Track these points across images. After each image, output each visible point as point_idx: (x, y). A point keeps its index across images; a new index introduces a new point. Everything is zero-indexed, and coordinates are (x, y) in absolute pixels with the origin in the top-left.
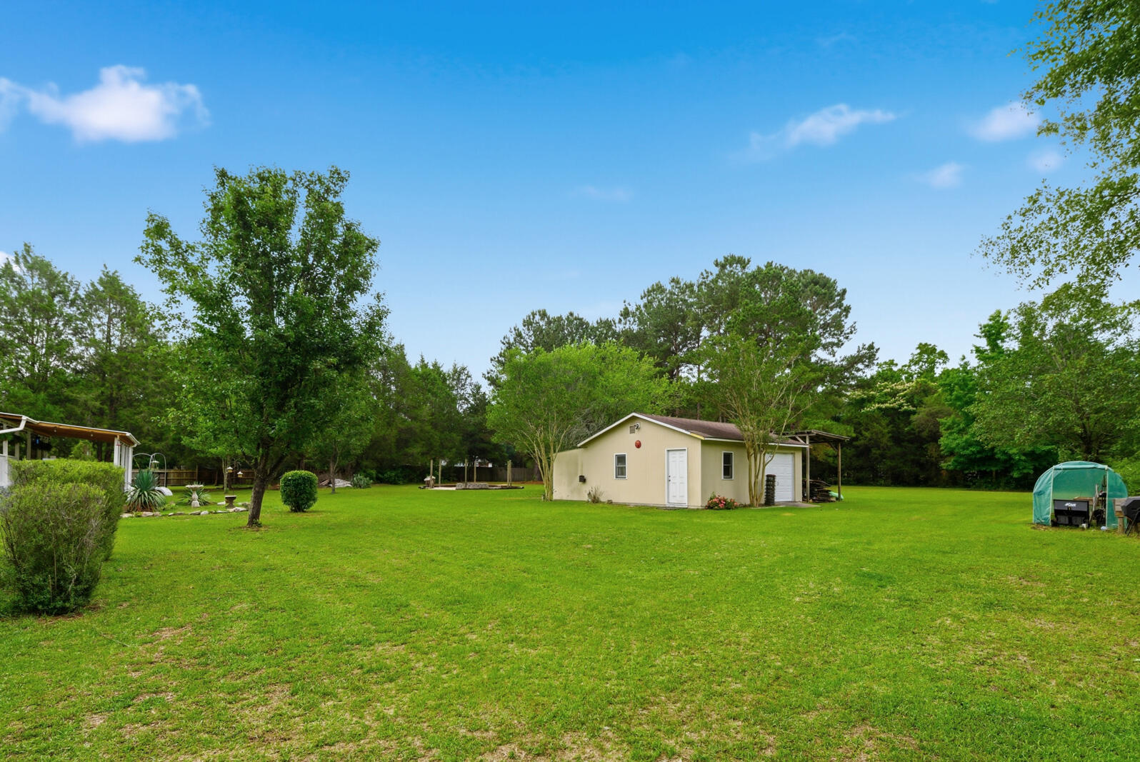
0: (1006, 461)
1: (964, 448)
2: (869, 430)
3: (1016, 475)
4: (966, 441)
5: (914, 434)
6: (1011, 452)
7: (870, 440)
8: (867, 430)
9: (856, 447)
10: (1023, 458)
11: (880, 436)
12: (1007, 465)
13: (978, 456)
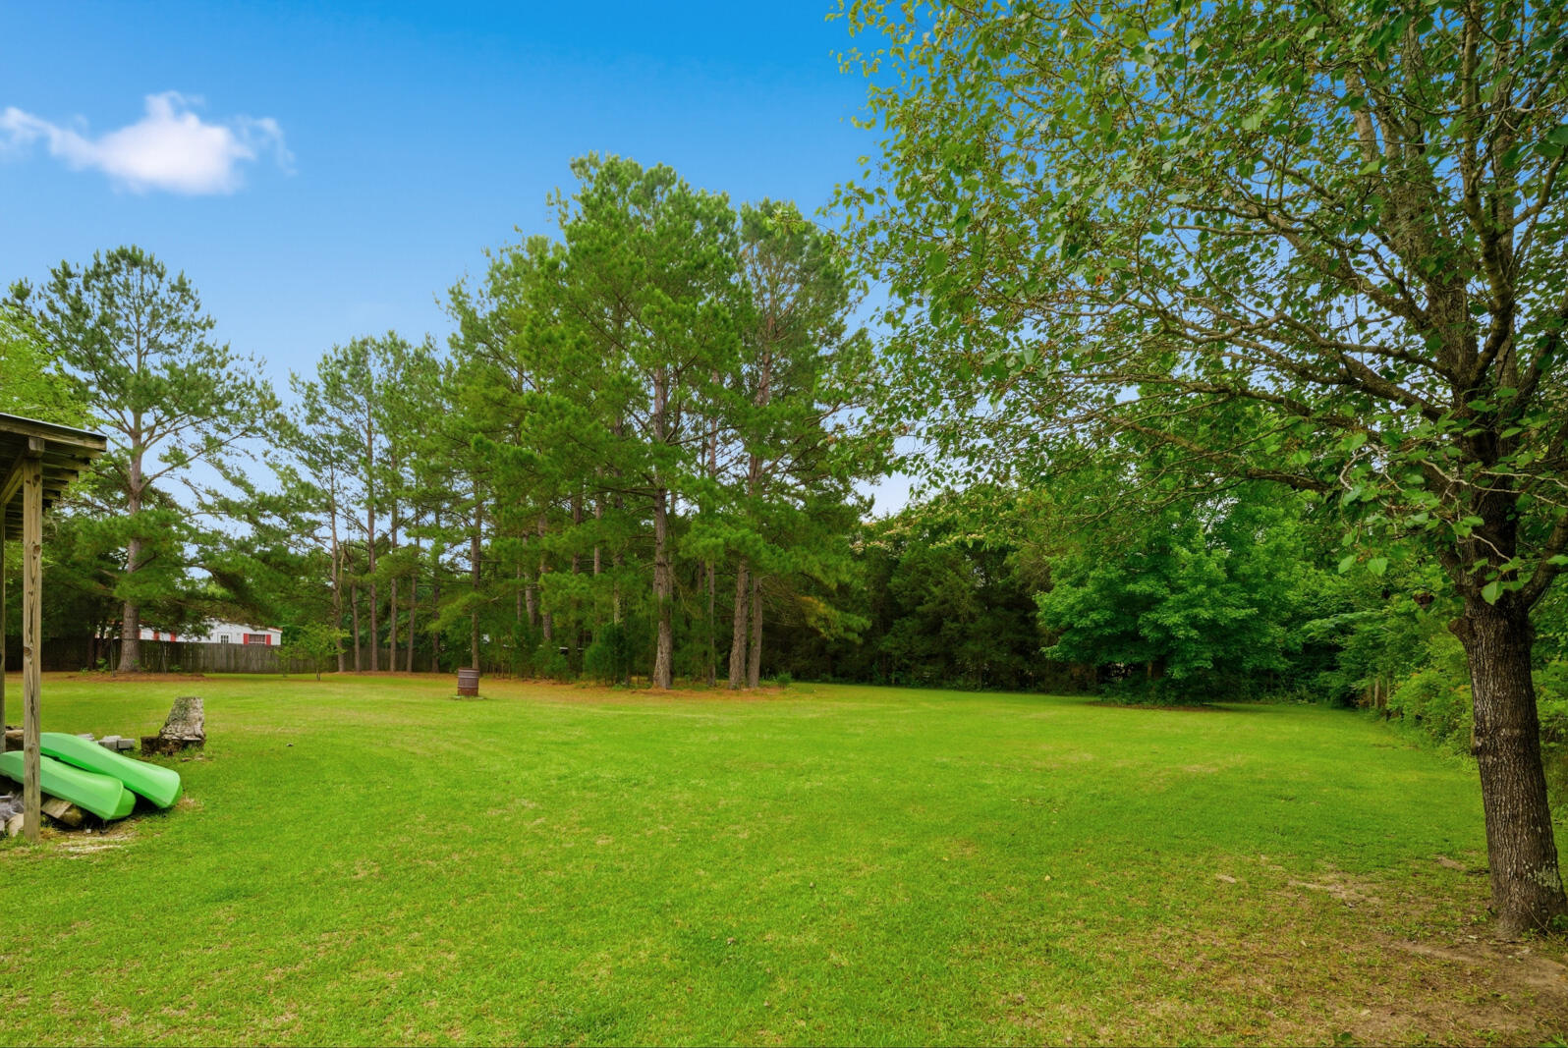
0: (1160, 643)
1: (1081, 614)
2: (940, 583)
3: (1177, 673)
4: (1084, 600)
5: (1013, 591)
6: (1169, 622)
7: (943, 603)
8: (938, 583)
9: (923, 616)
10: (1194, 633)
11: (958, 594)
12: (1163, 652)
13: (1108, 631)
